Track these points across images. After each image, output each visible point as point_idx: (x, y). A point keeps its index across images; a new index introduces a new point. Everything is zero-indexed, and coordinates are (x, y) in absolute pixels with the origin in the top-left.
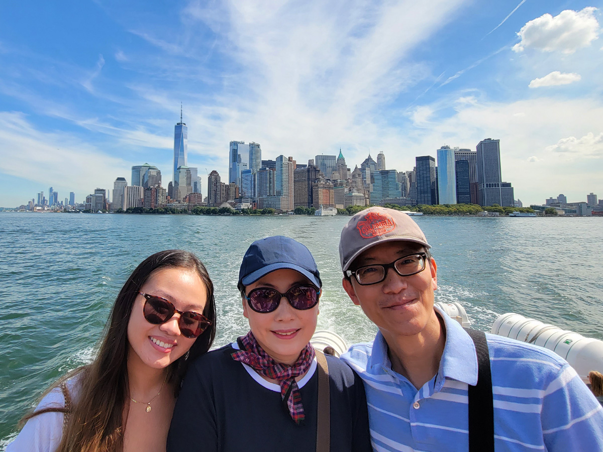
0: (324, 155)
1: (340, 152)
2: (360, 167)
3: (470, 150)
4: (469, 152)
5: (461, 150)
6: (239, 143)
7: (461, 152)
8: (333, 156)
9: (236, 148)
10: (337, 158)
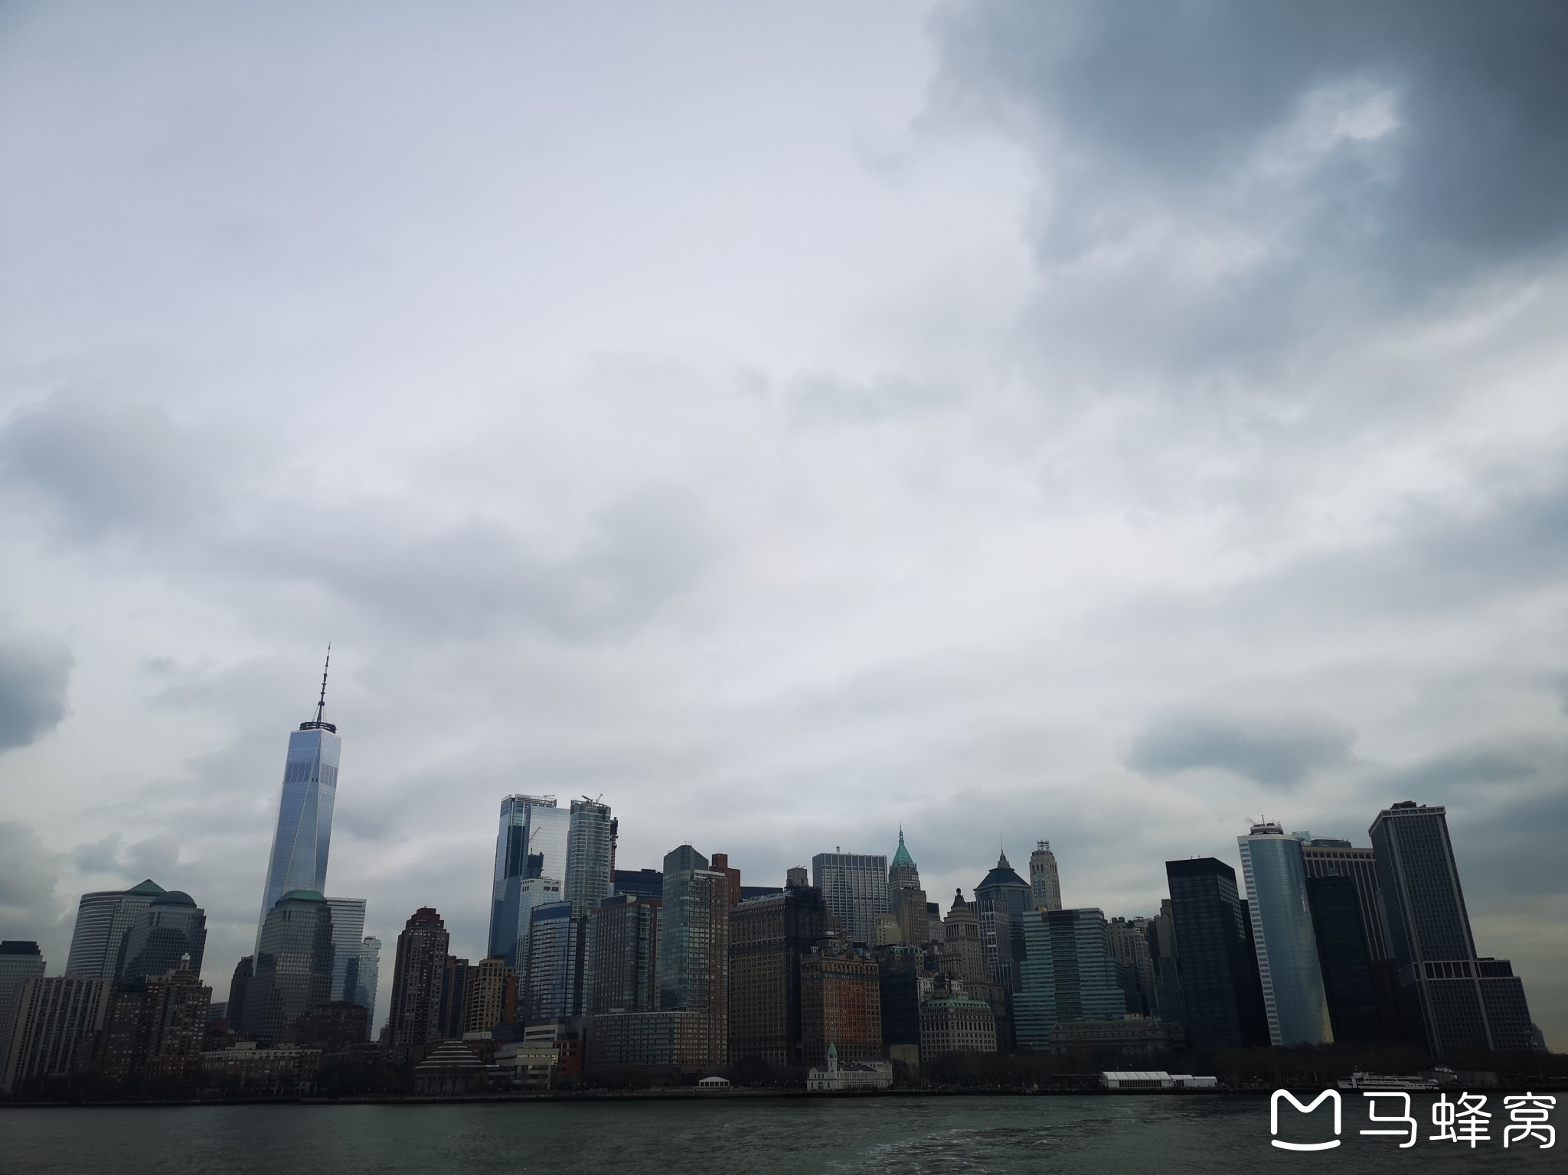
0: (843, 852)
1: (901, 841)
2: (973, 899)
3: (1348, 844)
4: (1344, 850)
5: (1316, 843)
6: (536, 802)
7: (1318, 849)
8: (875, 858)
9: (523, 824)
10: (889, 863)
